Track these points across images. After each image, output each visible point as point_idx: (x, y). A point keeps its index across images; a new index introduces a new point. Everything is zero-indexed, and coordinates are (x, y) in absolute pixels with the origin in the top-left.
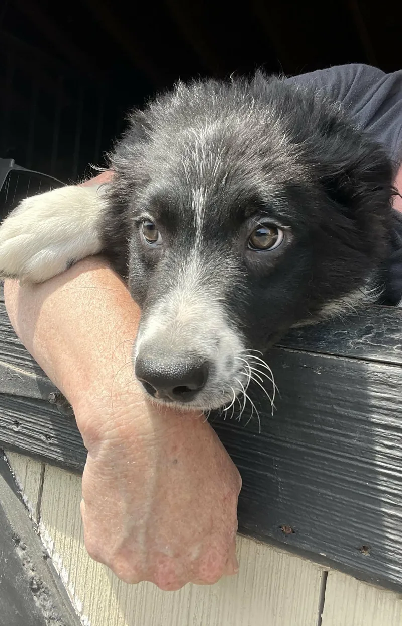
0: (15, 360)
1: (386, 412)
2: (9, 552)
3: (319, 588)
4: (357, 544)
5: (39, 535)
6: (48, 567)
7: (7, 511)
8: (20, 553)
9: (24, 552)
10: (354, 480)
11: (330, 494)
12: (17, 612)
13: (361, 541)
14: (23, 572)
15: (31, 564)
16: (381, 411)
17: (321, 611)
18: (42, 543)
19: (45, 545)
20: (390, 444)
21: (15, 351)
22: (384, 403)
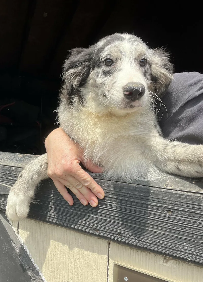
0: (9, 183)
1: (123, 196)
2: (10, 245)
3: (107, 247)
4: (117, 233)
5: (18, 239)
6: (23, 249)
7: (8, 232)
8: (14, 245)
9: (15, 244)
10: (115, 215)
11: (108, 219)
12: (14, 264)
13: (118, 232)
14: (15, 251)
15: (17, 248)
16: (121, 196)
17: (109, 255)
18: (20, 242)
19: (21, 242)
20: (124, 205)
21: (9, 181)
22: (122, 193)
